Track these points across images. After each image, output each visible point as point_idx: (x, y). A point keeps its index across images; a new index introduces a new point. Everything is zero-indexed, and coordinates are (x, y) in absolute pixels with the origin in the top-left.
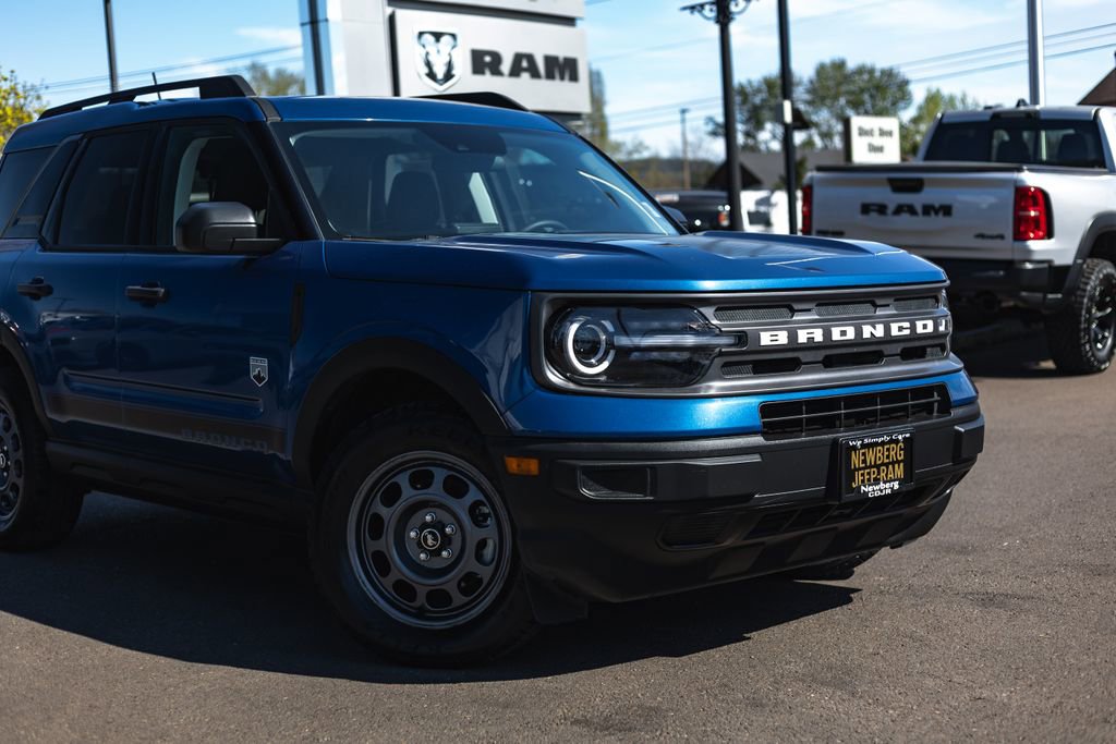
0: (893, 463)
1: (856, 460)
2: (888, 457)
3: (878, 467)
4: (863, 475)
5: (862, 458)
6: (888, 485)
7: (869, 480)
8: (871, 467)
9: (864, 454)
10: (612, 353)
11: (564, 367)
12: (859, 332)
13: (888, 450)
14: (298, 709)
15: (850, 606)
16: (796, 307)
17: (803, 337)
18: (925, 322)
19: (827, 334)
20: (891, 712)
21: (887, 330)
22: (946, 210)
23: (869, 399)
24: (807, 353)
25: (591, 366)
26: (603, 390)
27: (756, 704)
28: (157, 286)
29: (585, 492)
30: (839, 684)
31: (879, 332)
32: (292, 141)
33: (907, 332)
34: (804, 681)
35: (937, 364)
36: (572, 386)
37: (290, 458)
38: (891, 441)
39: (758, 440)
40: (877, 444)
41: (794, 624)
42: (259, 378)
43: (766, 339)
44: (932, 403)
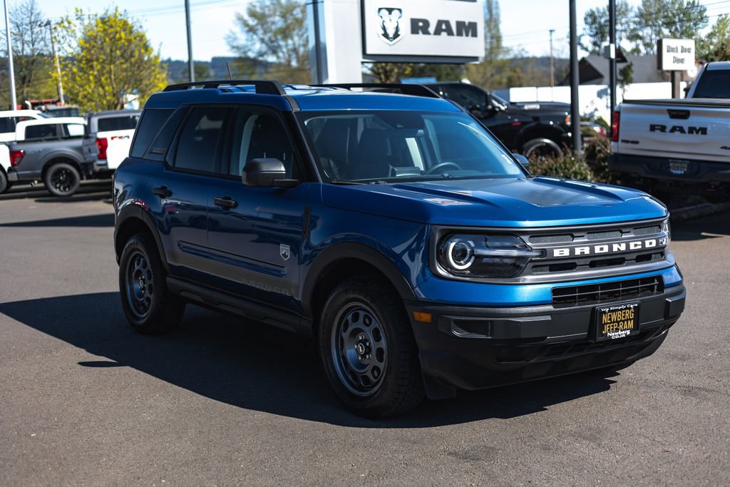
0: (627, 320)
1: (605, 319)
2: (624, 317)
3: (618, 322)
4: (609, 327)
5: (609, 318)
6: (623, 332)
7: (613, 329)
8: (614, 322)
9: (610, 315)
10: (473, 259)
11: (447, 266)
12: (611, 248)
13: (624, 313)
14: (306, 439)
15: (609, 391)
16: (575, 235)
17: (578, 252)
18: (650, 241)
19: (592, 249)
20: (617, 456)
21: (628, 246)
22: (703, 131)
23: (616, 284)
24: (579, 260)
25: (461, 265)
26: (467, 279)
27: (546, 448)
28: (230, 199)
29: (455, 333)
30: (592, 438)
31: (623, 247)
32: (306, 123)
33: (640, 247)
34: (574, 436)
35: (658, 263)
36: (451, 276)
37: (300, 299)
38: (626, 308)
39: (550, 308)
40: (618, 310)
41: (575, 401)
42: (284, 255)
43: (557, 253)
44: (654, 285)
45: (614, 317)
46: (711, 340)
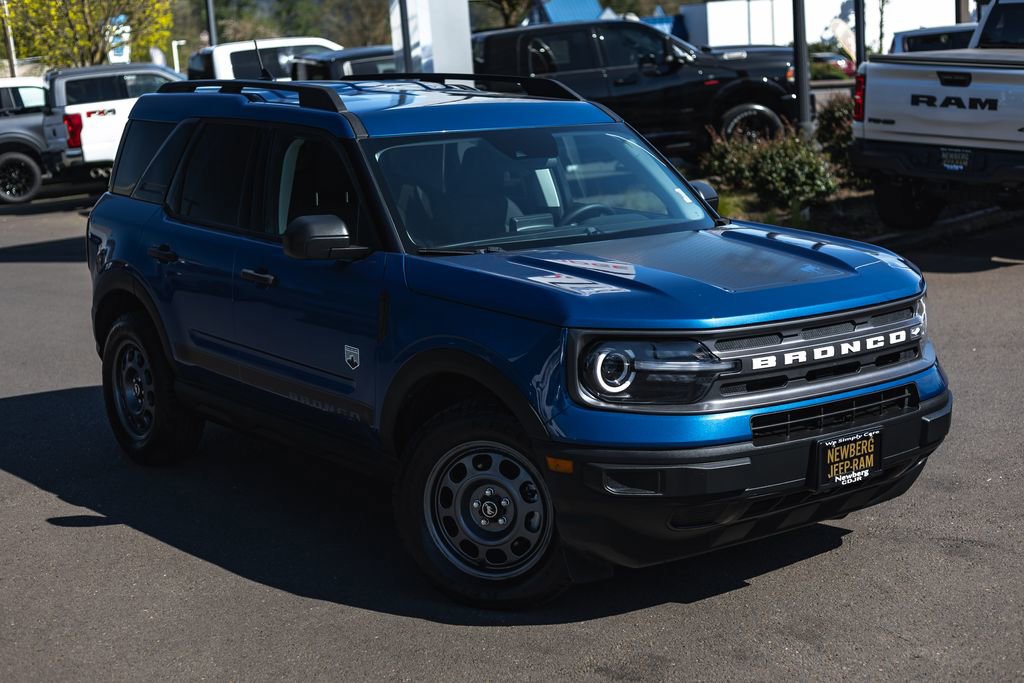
0: (864, 455)
1: (831, 456)
2: (860, 451)
3: (851, 460)
4: (837, 467)
5: (837, 454)
6: (859, 473)
7: (843, 471)
8: (845, 460)
9: (839, 451)
10: (633, 375)
11: (594, 388)
12: (838, 349)
13: (860, 445)
14: (387, 649)
16: (784, 334)
17: (789, 359)
18: (898, 334)
19: (810, 354)
20: (844, 668)
21: (863, 344)
22: (992, 104)
23: (847, 403)
24: (793, 371)
25: (615, 385)
26: (625, 407)
27: (741, 656)
28: (266, 273)
29: (610, 489)
30: (810, 637)
31: (856, 347)
32: (377, 157)
33: (882, 344)
34: (783, 634)
35: (909, 365)
36: (603, 404)
37: (378, 427)
38: (863, 438)
39: (749, 446)
40: (850, 442)
42: (352, 362)
43: (757, 364)
44: (904, 399)
45: (844, 453)
46: (995, 453)
